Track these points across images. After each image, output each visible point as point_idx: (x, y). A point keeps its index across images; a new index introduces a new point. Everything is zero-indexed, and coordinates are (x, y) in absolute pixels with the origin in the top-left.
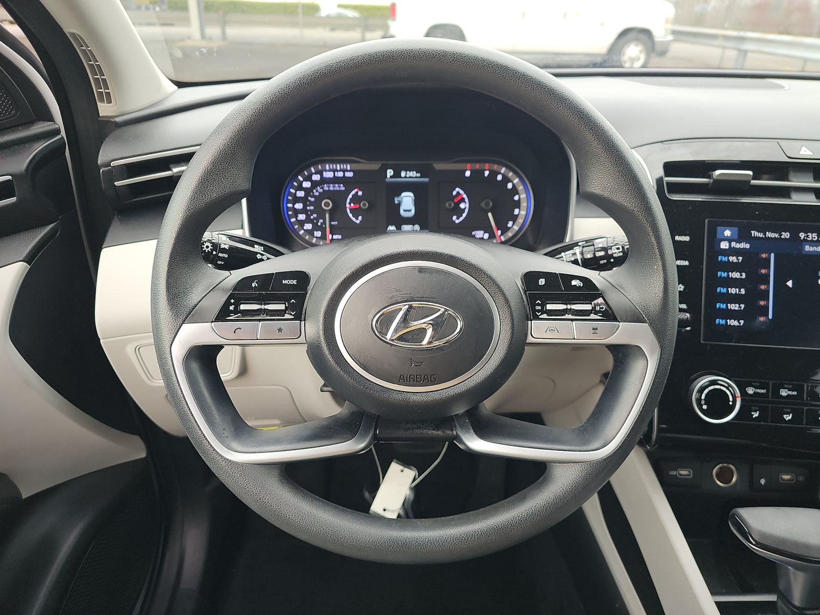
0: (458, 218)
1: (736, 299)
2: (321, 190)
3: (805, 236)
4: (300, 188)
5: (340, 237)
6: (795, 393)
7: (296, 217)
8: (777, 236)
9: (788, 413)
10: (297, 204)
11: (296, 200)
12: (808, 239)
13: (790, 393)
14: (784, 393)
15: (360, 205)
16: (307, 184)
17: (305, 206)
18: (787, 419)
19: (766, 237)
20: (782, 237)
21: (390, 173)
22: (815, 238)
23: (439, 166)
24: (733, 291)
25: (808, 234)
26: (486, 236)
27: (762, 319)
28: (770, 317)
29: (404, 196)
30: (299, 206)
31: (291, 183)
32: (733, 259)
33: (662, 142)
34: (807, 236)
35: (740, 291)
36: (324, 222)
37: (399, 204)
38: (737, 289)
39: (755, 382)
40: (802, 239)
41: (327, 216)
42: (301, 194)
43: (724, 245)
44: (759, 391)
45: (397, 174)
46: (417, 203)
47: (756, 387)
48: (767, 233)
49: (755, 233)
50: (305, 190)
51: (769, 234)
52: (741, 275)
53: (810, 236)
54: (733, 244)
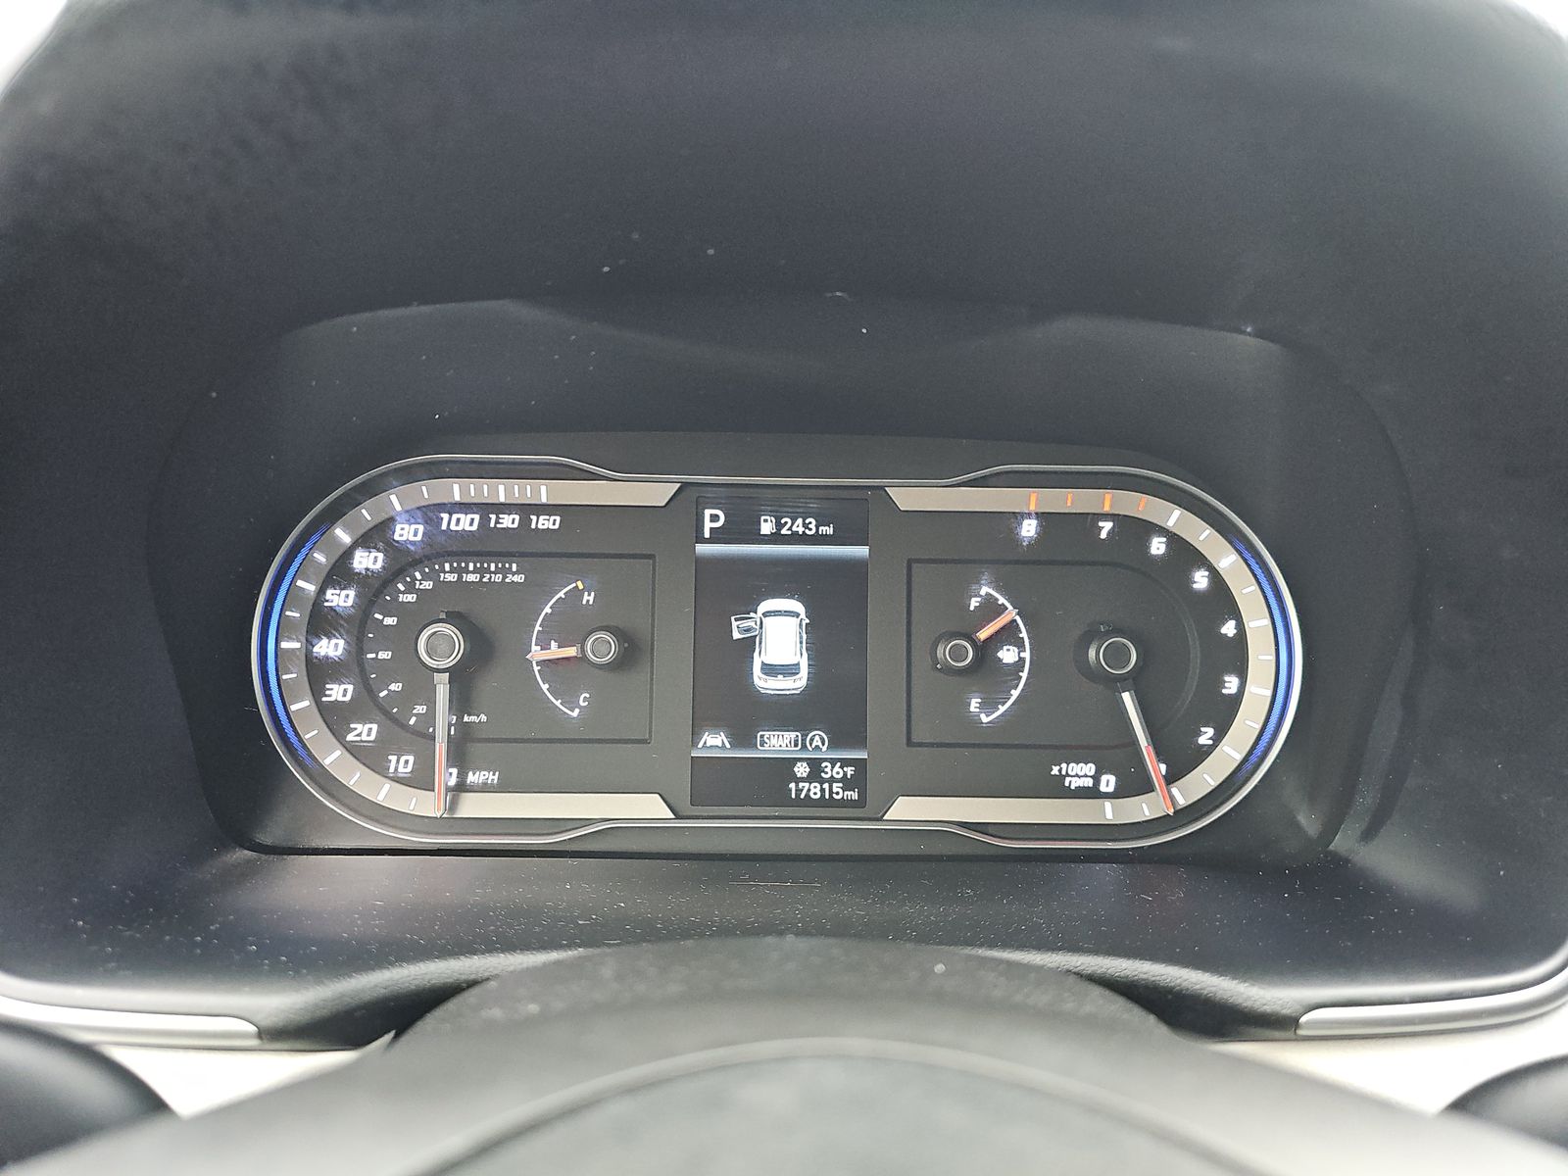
0: (988, 705)
2: (428, 585)
4: (340, 573)
5: (493, 778)
7: (317, 692)
10: (324, 639)
11: (322, 623)
15: (583, 650)
16: (366, 561)
17: (358, 648)
21: (713, 519)
23: (908, 497)
29: (765, 615)
30: (330, 648)
31: (300, 556)
36: (430, 717)
37: (749, 645)
41: (442, 692)
42: (341, 599)
45: (741, 529)
46: (819, 638)
50: (362, 581)
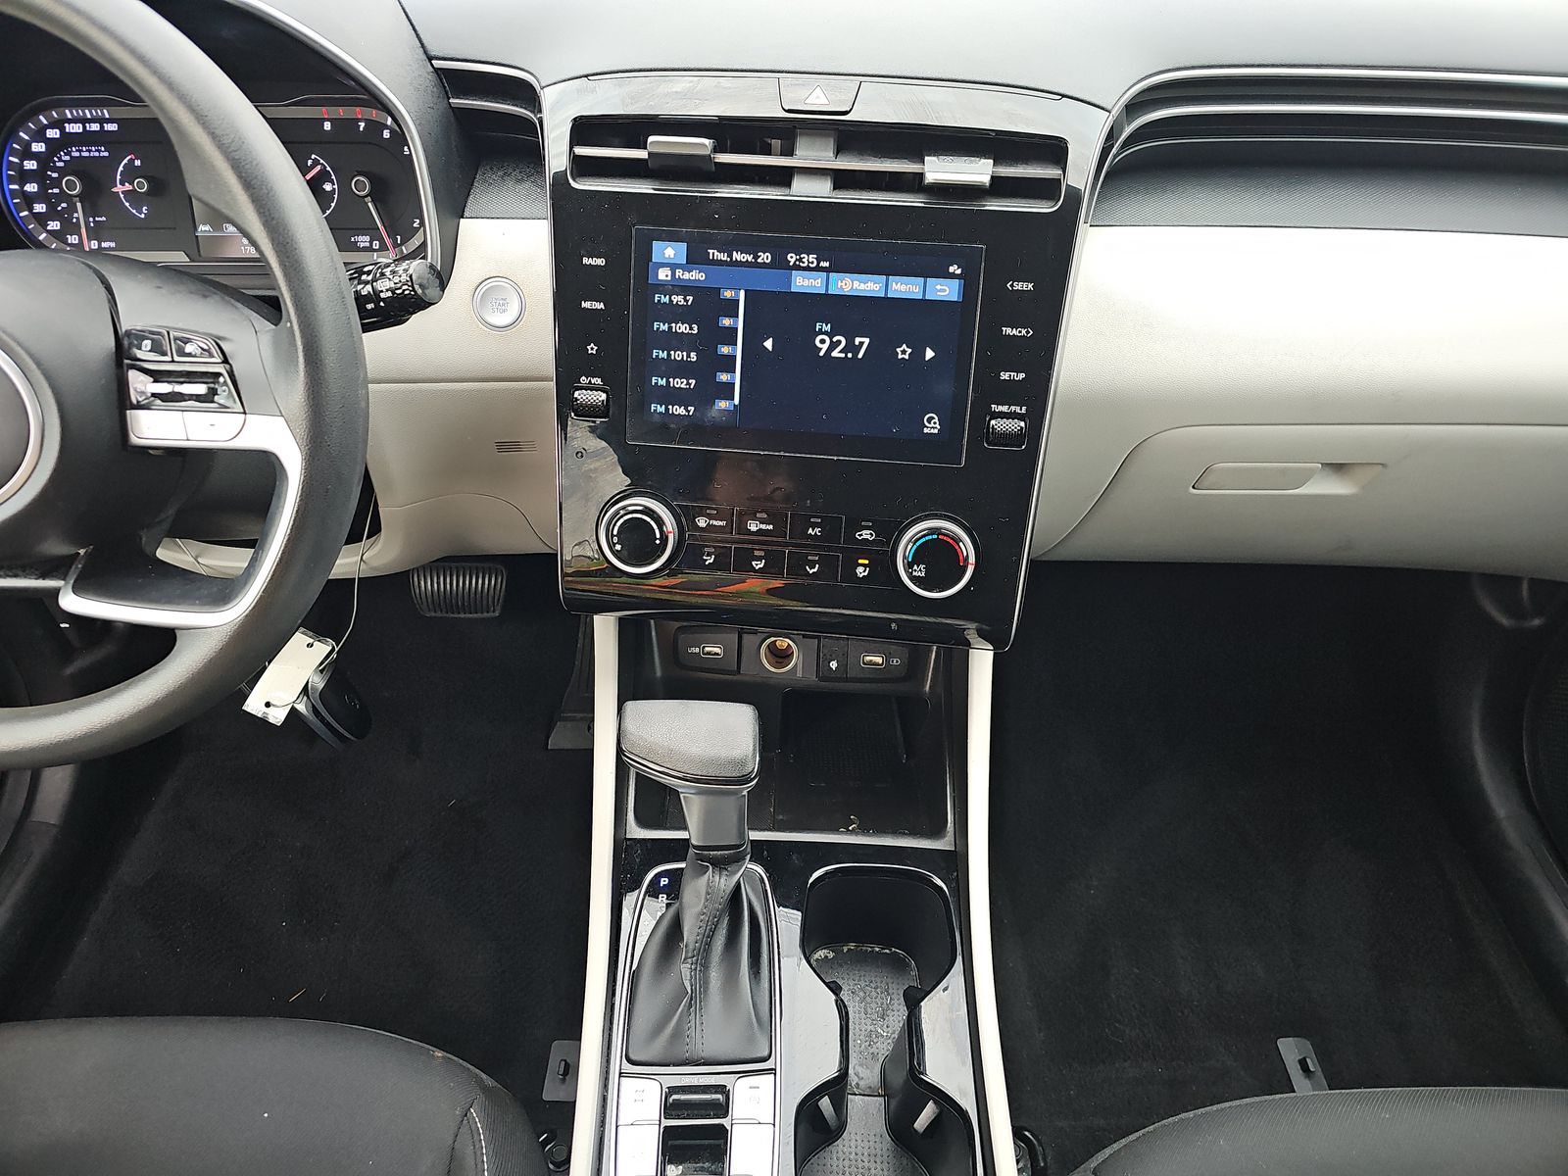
1: (682, 369)
2: (67, 158)
3: (797, 260)
4: (27, 154)
6: (771, 527)
7: (30, 209)
8: (750, 258)
9: (759, 559)
10: (28, 185)
11: (24, 177)
12: (801, 264)
13: (763, 527)
14: (753, 527)
16: (38, 147)
17: (43, 187)
18: (757, 568)
19: (731, 259)
20: (759, 260)
22: (812, 263)
24: (678, 355)
25: (802, 256)
26: (376, 245)
27: (723, 404)
28: (737, 401)
31: (8, 146)
32: (678, 299)
33: (586, 76)
34: (800, 260)
35: (688, 356)
38: (685, 353)
39: (709, 508)
40: (791, 264)
42: (30, 165)
43: (664, 274)
44: (715, 523)
47: (710, 517)
48: (735, 253)
49: (715, 254)
50: (38, 157)
51: (737, 256)
52: (691, 329)
53: (805, 260)
54: (679, 273)
